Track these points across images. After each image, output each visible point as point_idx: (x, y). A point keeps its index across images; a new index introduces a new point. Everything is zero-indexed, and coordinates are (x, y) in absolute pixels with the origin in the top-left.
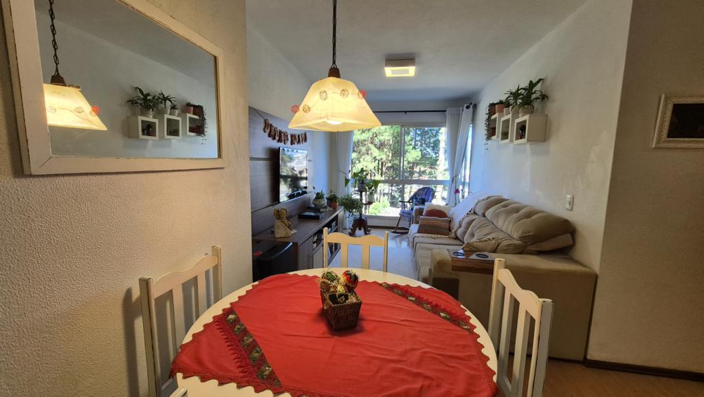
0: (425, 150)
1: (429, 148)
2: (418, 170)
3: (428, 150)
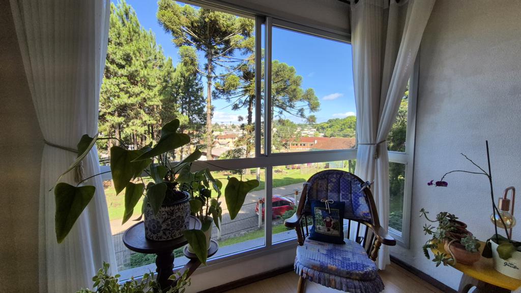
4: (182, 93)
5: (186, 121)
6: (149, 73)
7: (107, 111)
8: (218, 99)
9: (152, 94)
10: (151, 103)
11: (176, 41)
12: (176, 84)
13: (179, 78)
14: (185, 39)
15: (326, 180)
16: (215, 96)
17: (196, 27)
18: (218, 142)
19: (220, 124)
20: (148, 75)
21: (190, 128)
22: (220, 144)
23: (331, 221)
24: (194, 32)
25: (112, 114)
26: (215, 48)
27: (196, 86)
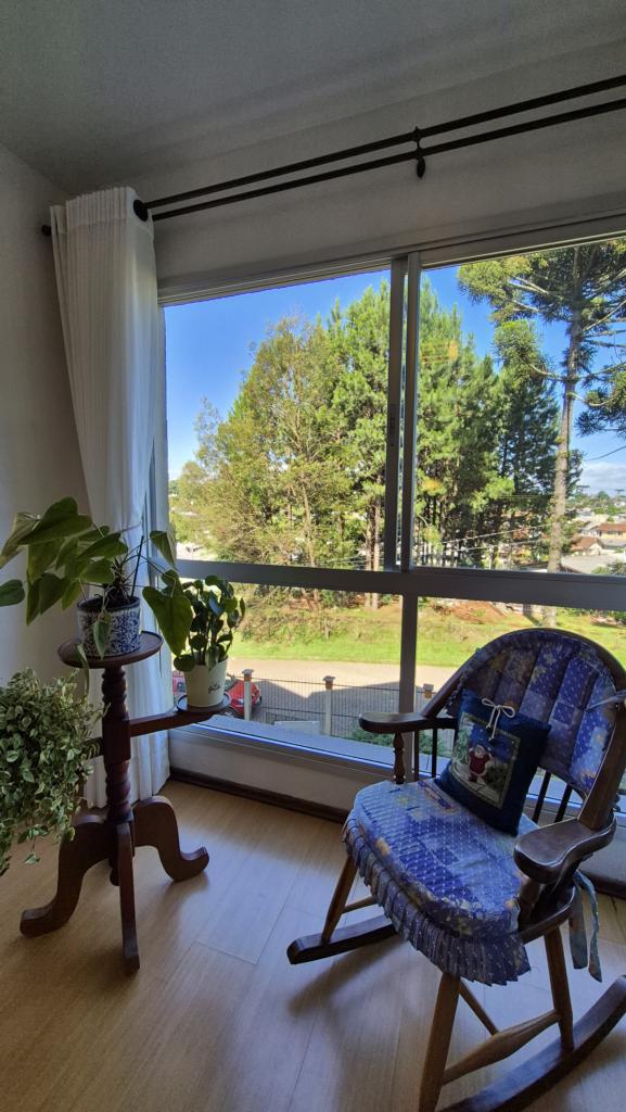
0: (524, 477)
1: (531, 473)
2: (509, 516)
3: (530, 478)
4: (504, 427)
5: (508, 490)
6: (442, 397)
7: (366, 476)
8: (597, 433)
9: (440, 438)
10: (438, 456)
11: (498, 315)
12: (493, 411)
13: (502, 396)
14: (517, 306)
15: (530, 653)
16: (587, 425)
17: (545, 269)
18: (599, 541)
19: (612, 495)
20: (439, 400)
21: (516, 504)
22: (603, 547)
23: (486, 758)
24: (541, 284)
25: (372, 480)
26: (592, 306)
27: (542, 408)
